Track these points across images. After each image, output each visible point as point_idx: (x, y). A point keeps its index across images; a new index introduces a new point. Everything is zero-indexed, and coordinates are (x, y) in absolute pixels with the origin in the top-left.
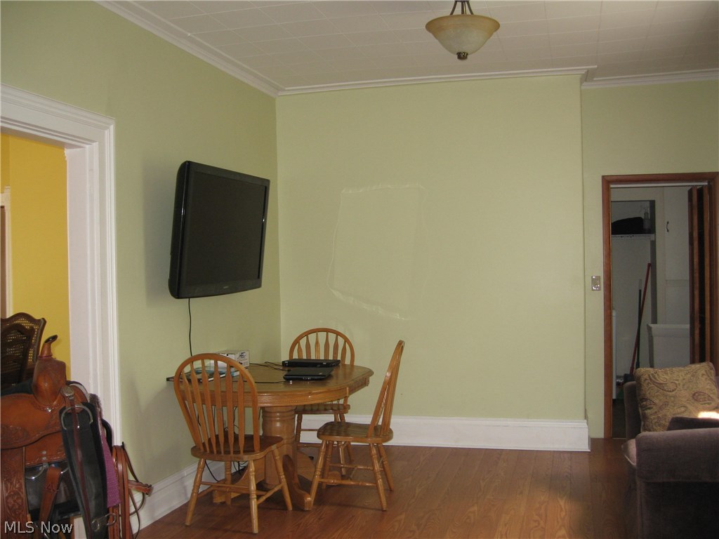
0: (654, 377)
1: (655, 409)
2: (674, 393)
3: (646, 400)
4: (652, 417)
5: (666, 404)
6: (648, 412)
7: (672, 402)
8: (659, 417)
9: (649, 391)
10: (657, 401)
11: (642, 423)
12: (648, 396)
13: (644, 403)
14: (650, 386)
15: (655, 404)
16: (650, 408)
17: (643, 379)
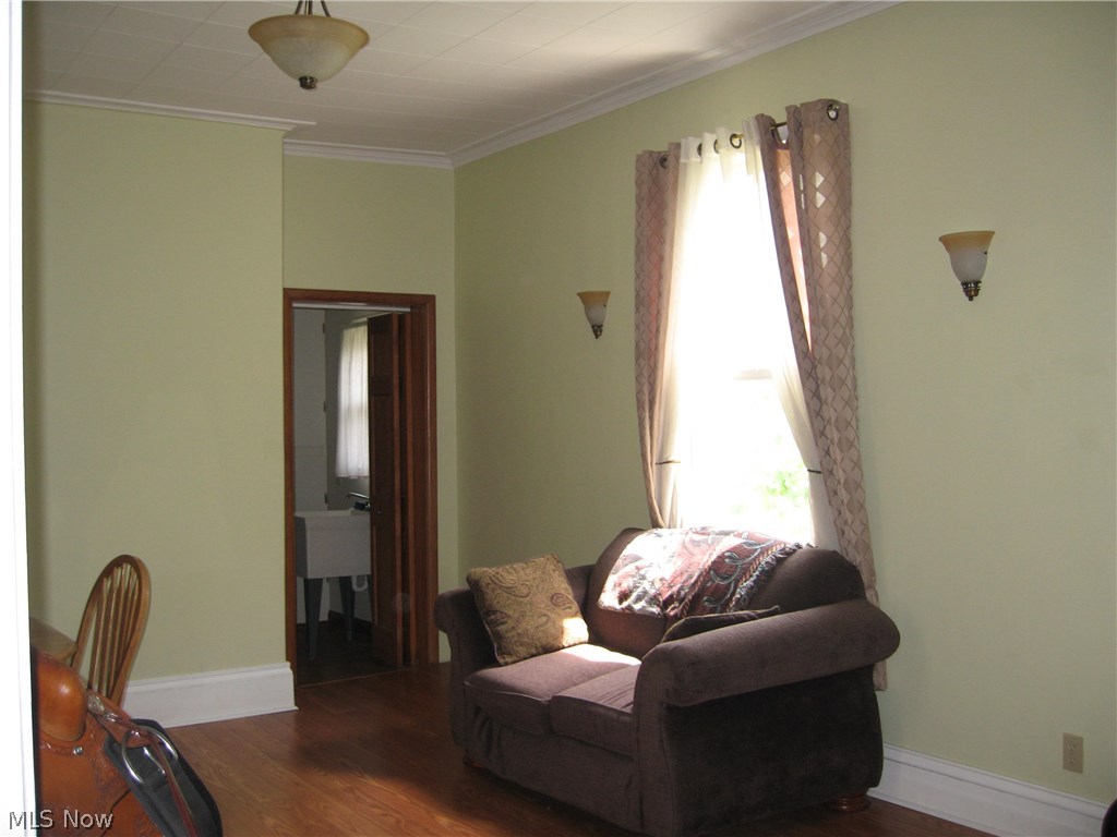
0: (498, 579)
1: (510, 623)
2: (528, 598)
3: (495, 612)
4: (510, 635)
5: (523, 615)
6: (502, 628)
7: (530, 611)
8: (519, 634)
9: (498, 600)
10: (511, 612)
11: (496, 646)
12: (497, 607)
13: (493, 617)
14: (496, 592)
15: (509, 617)
16: (503, 623)
17: (483, 584)
